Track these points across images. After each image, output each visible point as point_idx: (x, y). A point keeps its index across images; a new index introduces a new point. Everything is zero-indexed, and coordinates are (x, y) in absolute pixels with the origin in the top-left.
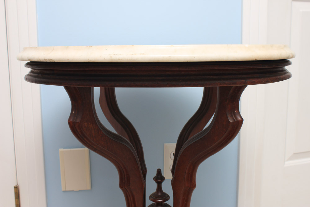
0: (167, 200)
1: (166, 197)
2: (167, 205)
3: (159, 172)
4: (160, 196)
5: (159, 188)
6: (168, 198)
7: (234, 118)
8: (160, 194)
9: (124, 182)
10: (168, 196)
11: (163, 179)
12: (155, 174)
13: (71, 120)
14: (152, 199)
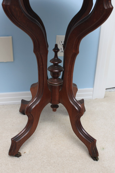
0: (61, 62)
1: (60, 61)
2: (60, 66)
3: (56, 46)
5: (56, 55)
7: (108, 6)
8: (56, 59)
9: (36, 49)
10: (61, 61)
11: (58, 50)
12: (54, 47)
13: (4, 3)
14: (52, 62)
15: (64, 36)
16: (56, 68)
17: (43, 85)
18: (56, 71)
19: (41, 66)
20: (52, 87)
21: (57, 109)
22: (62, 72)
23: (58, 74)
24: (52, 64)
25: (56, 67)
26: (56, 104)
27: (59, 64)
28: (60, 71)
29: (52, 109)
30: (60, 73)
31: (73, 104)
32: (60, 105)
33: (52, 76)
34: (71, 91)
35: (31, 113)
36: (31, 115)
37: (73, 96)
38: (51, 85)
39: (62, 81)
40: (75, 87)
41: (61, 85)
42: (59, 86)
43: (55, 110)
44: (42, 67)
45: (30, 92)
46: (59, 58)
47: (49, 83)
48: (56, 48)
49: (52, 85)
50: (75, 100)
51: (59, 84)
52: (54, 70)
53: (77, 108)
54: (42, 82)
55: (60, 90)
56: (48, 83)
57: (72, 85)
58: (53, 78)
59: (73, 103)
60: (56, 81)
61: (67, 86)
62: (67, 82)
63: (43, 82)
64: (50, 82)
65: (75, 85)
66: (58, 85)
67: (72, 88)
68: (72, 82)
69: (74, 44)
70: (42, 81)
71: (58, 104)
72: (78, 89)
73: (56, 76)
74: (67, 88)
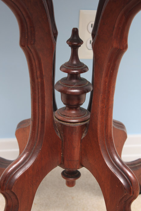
0: (85, 71)
1: (84, 69)
2: (84, 80)
3: (75, 32)
4: (75, 65)
5: (75, 55)
6: (87, 69)
8: (75, 62)
9: (26, 37)
10: (87, 67)
11: (80, 42)
12: (69, 35)
14: (64, 69)
15: (94, 13)
16: (74, 83)
17: (43, 122)
18: (74, 92)
19: (37, 78)
20: (65, 129)
21: (78, 181)
22: (88, 95)
23: (79, 98)
24: (66, 75)
25: (74, 81)
26: (75, 170)
27: (82, 75)
28: (84, 92)
29: (64, 181)
30: (83, 96)
31: (113, 170)
32: (83, 171)
33: (64, 104)
34: (108, 139)
35: (13, 190)
36: (14, 193)
37: (113, 151)
38: (61, 124)
39: (89, 116)
40: (120, 129)
41: (86, 125)
42: (82, 127)
43: (71, 184)
44: (39, 80)
45: (15, 140)
46: (81, 61)
47: (59, 120)
48: (75, 38)
49: (65, 123)
50: (117, 160)
51: (81, 122)
52: (69, 88)
53: (122, 180)
54: (40, 117)
55: (83, 137)
56: (55, 119)
57: (111, 126)
58: (67, 108)
59: (114, 167)
60: (74, 114)
61: (99, 126)
62: (99, 117)
63: (43, 116)
64: (60, 117)
65: (121, 125)
66: (79, 124)
67: (111, 131)
68: (111, 117)
69: (116, 26)
70: (40, 114)
71: (78, 170)
72: (128, 136)
73: (75, 103)
74: (99, 131)
